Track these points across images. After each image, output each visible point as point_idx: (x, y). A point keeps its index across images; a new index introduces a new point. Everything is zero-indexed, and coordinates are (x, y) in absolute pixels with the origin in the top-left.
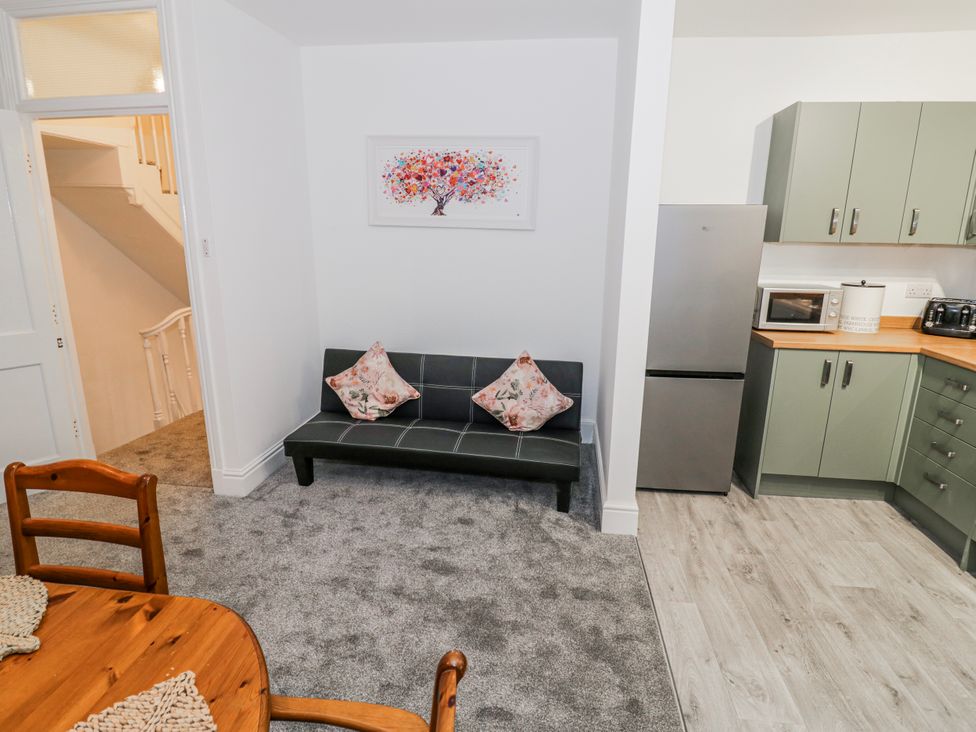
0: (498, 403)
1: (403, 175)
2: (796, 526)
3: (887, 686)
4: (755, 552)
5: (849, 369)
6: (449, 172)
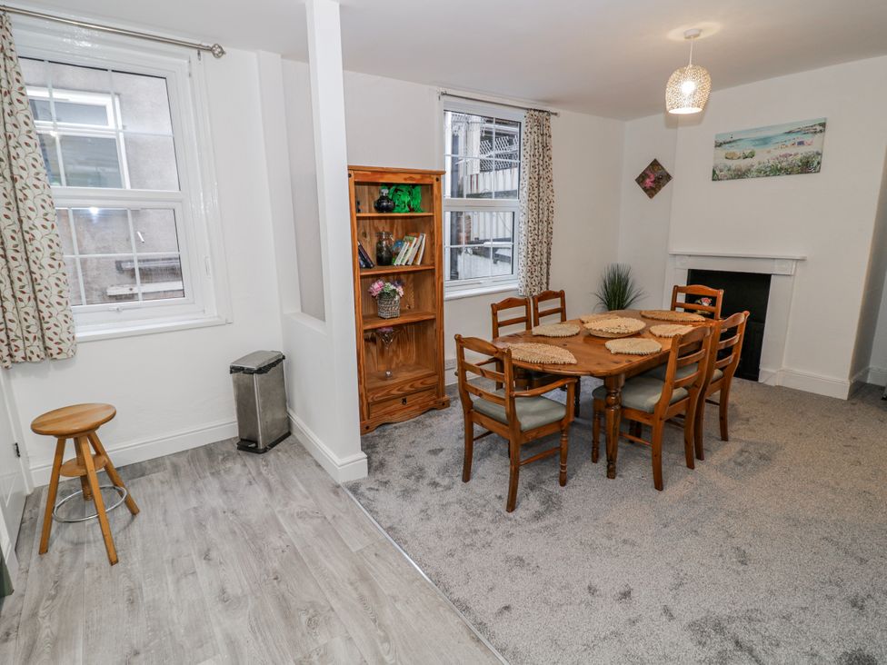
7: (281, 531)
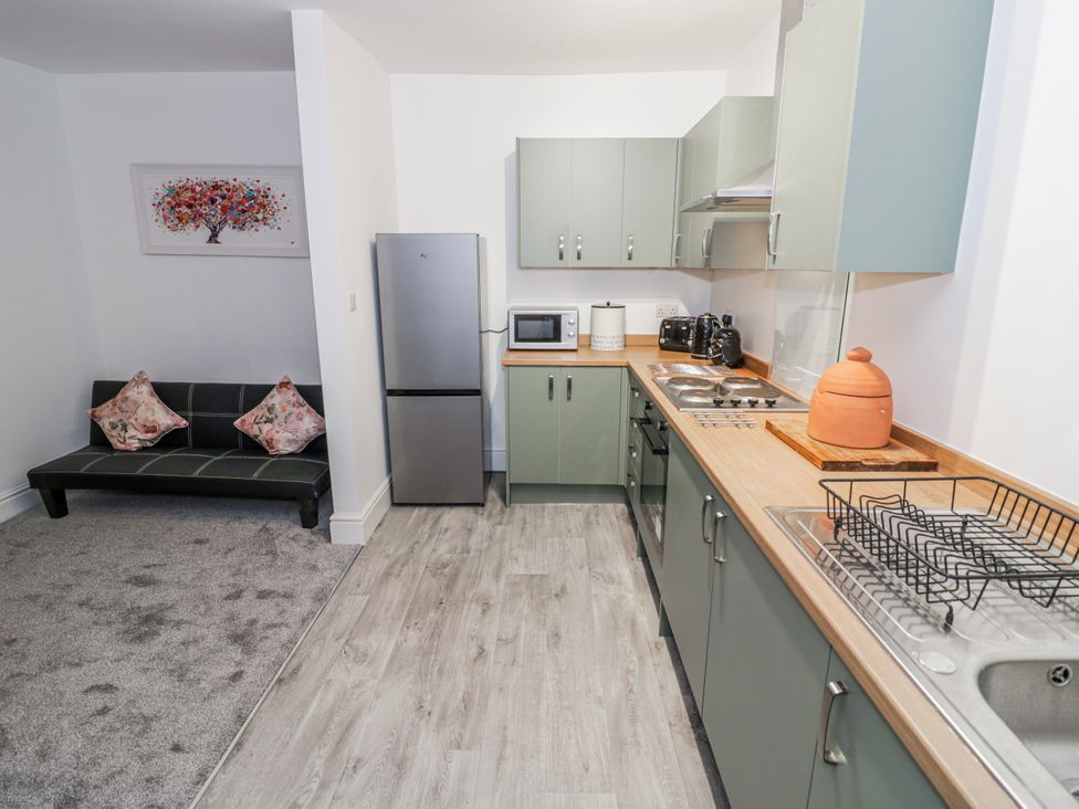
0: (256, 427)
1: (174, 203)
2: (523, 528)
3: (481, 647)
4: (466, 551)
5: (569, 383)
6: (219, 200)
7: (397, 649)
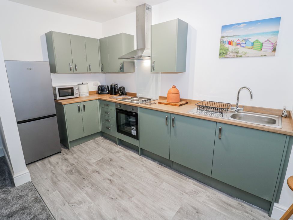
2: (82, 152)
3: (109, 180)
4: (72, 165)
5: (84, 106)
7: (87, 194)
